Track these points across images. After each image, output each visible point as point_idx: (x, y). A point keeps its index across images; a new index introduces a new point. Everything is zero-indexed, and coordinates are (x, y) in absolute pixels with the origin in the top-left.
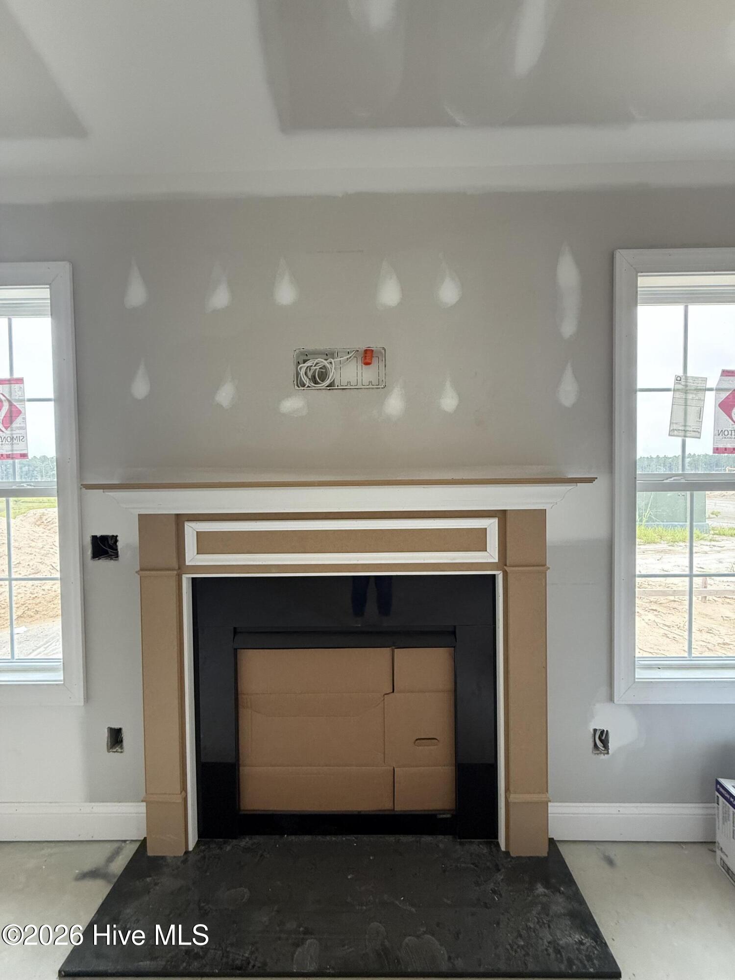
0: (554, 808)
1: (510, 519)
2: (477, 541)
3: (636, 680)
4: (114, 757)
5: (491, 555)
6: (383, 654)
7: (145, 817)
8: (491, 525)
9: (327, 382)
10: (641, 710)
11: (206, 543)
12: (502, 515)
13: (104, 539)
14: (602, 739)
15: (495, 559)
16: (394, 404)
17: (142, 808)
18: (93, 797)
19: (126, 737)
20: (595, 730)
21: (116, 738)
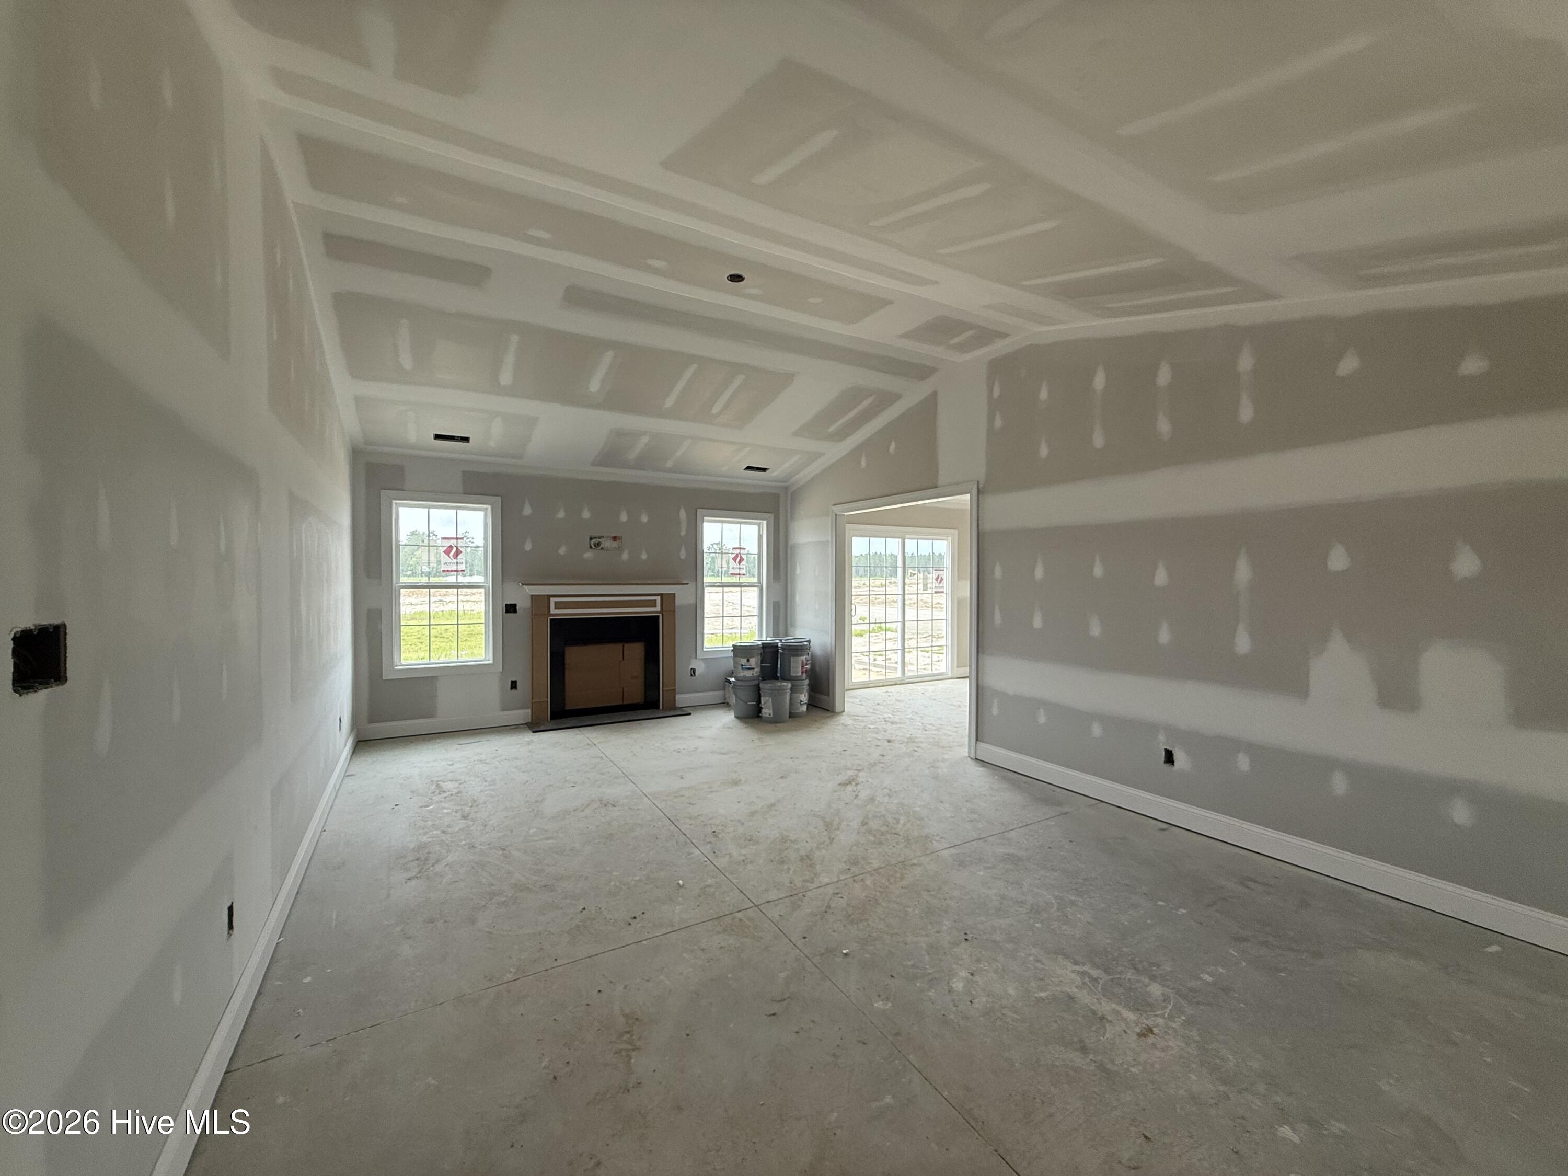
0: (678, 697)
1: (664, 596)
2: (653, 604)
3: (704, 650)
4: (514, 691)
5: (658, 608)
6: (619, 646)
7: (530, 714)
8: (658, 598)
9: (600, 547)
10: (705, 660)
11: (558, 606)
12: (661, 595)
13: (511, 605)
14: (693, 671)
15: (659, 610)
16: (625, 556)
17: (529, 711)
18: (504, 709)
19: (518, 684)
20: (691, 669)
21: (514, 685)
